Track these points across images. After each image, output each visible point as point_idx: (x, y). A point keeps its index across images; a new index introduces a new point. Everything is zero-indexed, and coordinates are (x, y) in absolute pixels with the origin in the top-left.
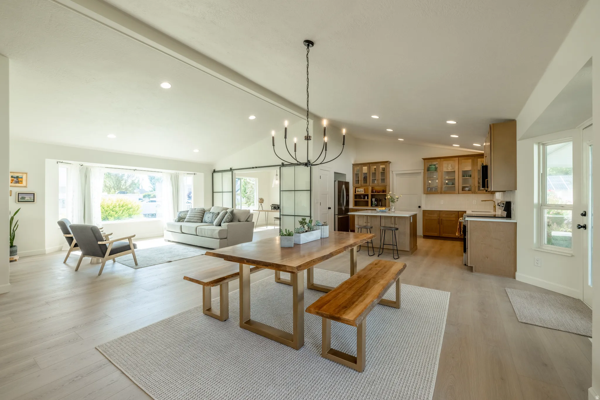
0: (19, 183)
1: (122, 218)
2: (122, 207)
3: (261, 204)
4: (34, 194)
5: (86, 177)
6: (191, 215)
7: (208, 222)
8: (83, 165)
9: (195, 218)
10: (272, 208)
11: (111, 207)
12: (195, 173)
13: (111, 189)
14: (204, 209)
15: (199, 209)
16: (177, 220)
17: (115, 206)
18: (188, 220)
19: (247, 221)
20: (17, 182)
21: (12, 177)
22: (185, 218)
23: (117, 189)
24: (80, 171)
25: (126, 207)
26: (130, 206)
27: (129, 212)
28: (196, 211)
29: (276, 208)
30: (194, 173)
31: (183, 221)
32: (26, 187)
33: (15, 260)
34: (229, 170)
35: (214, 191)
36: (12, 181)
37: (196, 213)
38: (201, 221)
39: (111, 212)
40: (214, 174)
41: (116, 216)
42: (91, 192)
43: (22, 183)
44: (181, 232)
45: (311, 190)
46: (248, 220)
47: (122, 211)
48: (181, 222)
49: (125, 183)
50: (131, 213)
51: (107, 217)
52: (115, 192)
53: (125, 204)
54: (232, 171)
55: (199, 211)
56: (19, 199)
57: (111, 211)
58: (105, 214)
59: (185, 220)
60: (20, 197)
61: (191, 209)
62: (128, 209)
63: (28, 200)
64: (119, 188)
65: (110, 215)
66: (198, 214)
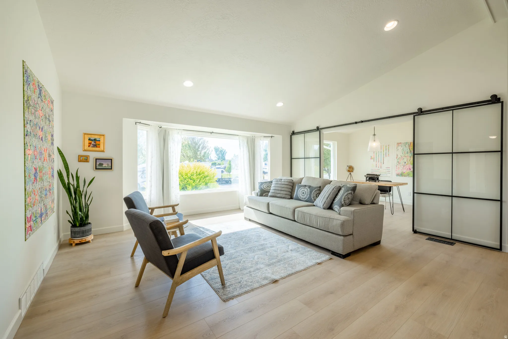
0: (96, 147)
1: (199, 187)
2: (199, 175)
3: (350, 174)
4: (111, 160)
5: (164, 140)
6: (277, 188)
7: (303, 200)
8: (161, 127)
9: (282, 192)
10: (367, 179)
11: (189, 175)
12: (273, 135)
13: (191, 159)
14: (293, 180)
15: (286, 181)
16: (259, 194)
17: (193, 174)
18: (273, 194)
19: (373, 203)
20: (95, 146)
21: (89, 139)
22: (269, 192)
23: (195, 159)
24: (159, 134)
25: (203, 175)
26: (206, 174)
27: (205, 180)
28: (283, 183)
29: (374, 179)
30: (271, 135)
31: (267, 196)
32: (103, 151)
33: (88, 242)
34: (315, 130)
35: (293, 157)
36: (89, 145)
37: (283, 186)
38: (289, 197)
39: (189, 181)
40: (292, 136)
41: (194, 184)
42: (170, 158)
43: (99, 147)
44: (267, 212)
45: (501, 151)
46: (375, 201)
47: (199, 179)
48: (264, 196)
49: (200, 153)
50: (208, 181)
51: (186, 186)
52: (194, 161)
53: (202, 172)
54: (320, 131)
55: (287, 183)
56: (97, 166)
57: (189, 179)
58: (184, 182)
59: (270, 194)
60: (98, 163)
61: (275, 180)
62: (205, 177)
63: (105, 166)
64: (196, 158)
65: (188, 184)
66: (285, 187)
